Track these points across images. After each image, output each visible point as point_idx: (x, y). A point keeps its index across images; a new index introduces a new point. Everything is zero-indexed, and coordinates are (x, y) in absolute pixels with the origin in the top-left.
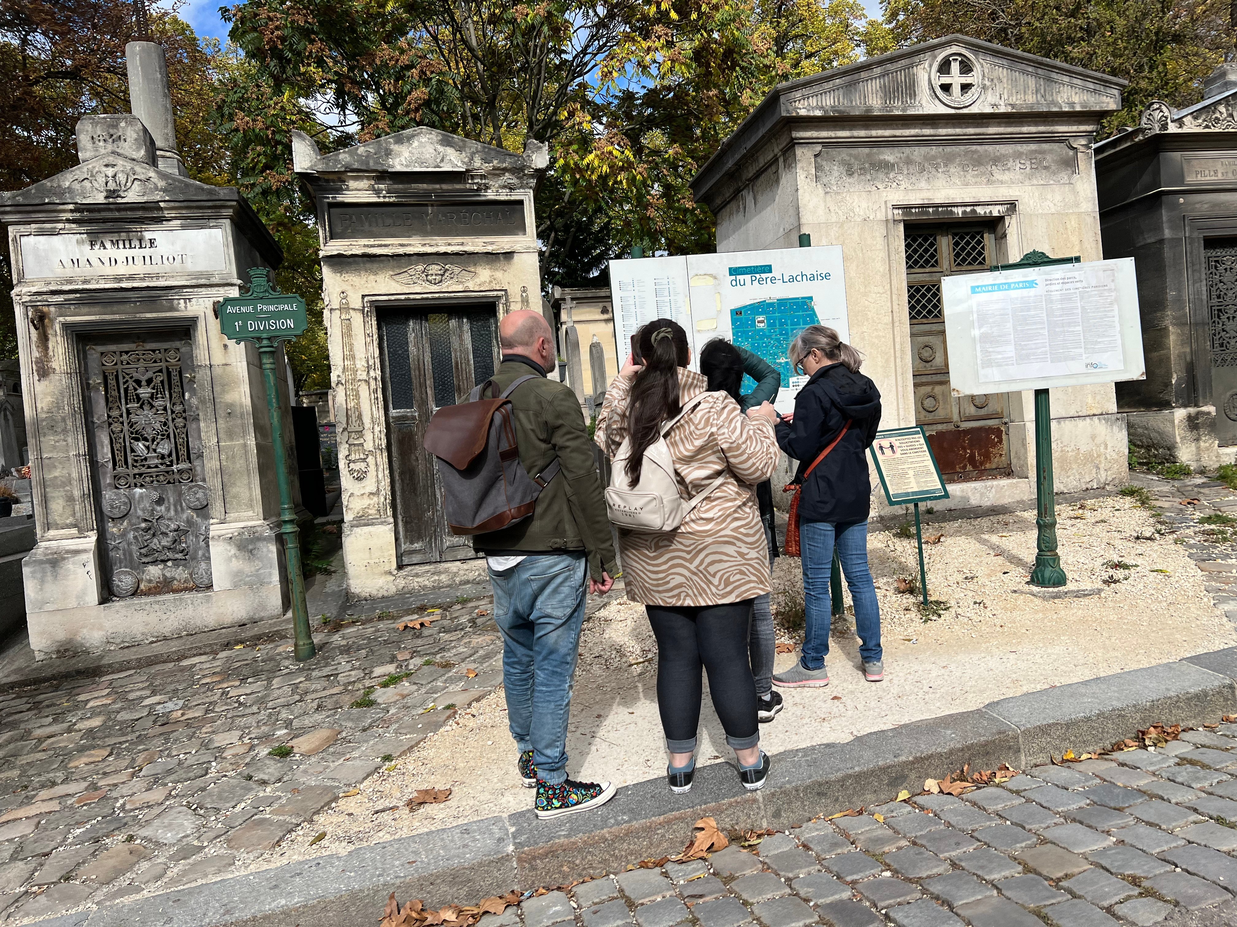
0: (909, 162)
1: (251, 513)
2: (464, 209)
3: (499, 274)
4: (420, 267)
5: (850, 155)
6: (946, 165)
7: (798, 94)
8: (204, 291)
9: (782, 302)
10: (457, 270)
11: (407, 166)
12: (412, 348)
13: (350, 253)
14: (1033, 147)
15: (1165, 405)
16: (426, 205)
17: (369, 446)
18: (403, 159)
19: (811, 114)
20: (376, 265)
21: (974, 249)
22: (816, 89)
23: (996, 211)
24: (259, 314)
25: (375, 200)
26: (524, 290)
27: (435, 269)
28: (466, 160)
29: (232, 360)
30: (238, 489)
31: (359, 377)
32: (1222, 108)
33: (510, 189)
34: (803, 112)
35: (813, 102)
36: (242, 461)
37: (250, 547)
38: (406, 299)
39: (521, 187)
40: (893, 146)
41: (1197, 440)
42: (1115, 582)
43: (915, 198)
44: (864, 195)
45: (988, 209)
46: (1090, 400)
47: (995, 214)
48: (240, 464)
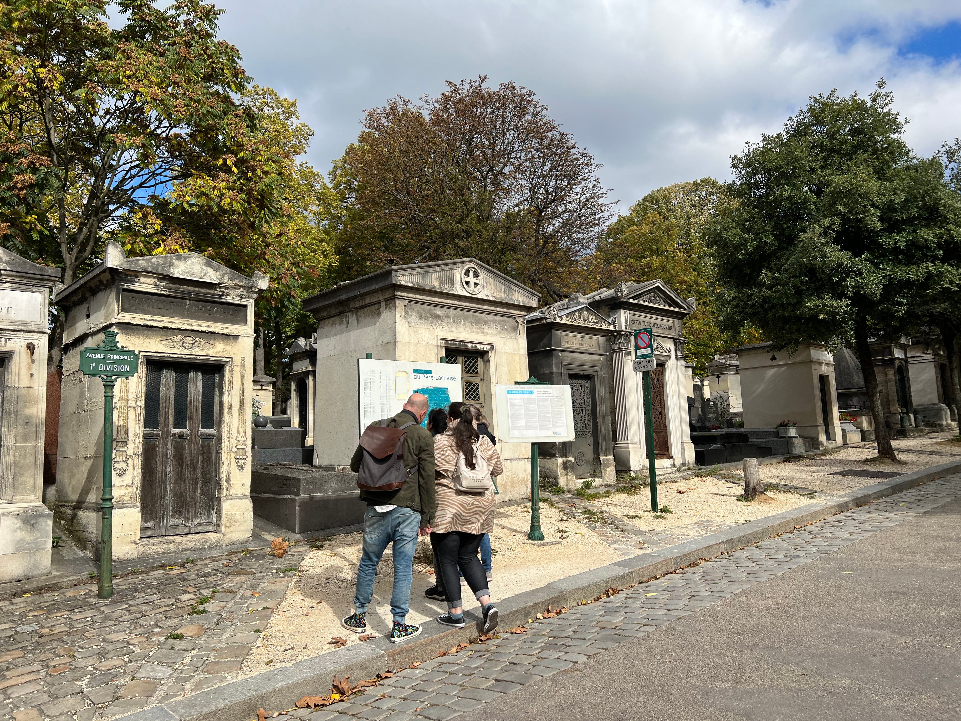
0: (448, 316)
1: (32, 497)
2: (210, 305)
3: (229, 348)
4: (179, 338)
5: (421, 308)
6: (464, 321)
7: (401, 273)
8: (22, 334)
9: (436, 389)
10: (203, 342)
11: (182, 275)
12: (162, 388)
13: (135, 323)
14: (501, 318)
15: (553, 456)
16: (186, 299)
17: (130, 452)
18: (180, 270)
19: (407, 284)
20: (151, 333)
21: (473, 365)
22: (409, 272)
23: (486, 348)
24: (108, 360)
25: (155, 291)
26: (243, 359)
27: (188, 340)
28: (219, 277)
29: (35, 385)
30: (25, 478)
31: (129, 405)
32: (577, 314)
33: (241, 297)
34: (403, 283)
35: (408, 278)
36: (32, 459)
37: (33, 522)
38: (168, 357)
39: (248, 298)
40: (441, 307)
41: (567, 475)
42: (565, 538)
43: (451, 336)
44: (427, 330)
45: (482, 346)
46: (523, 450)
47: (485, 349)
48: (30, 459)
